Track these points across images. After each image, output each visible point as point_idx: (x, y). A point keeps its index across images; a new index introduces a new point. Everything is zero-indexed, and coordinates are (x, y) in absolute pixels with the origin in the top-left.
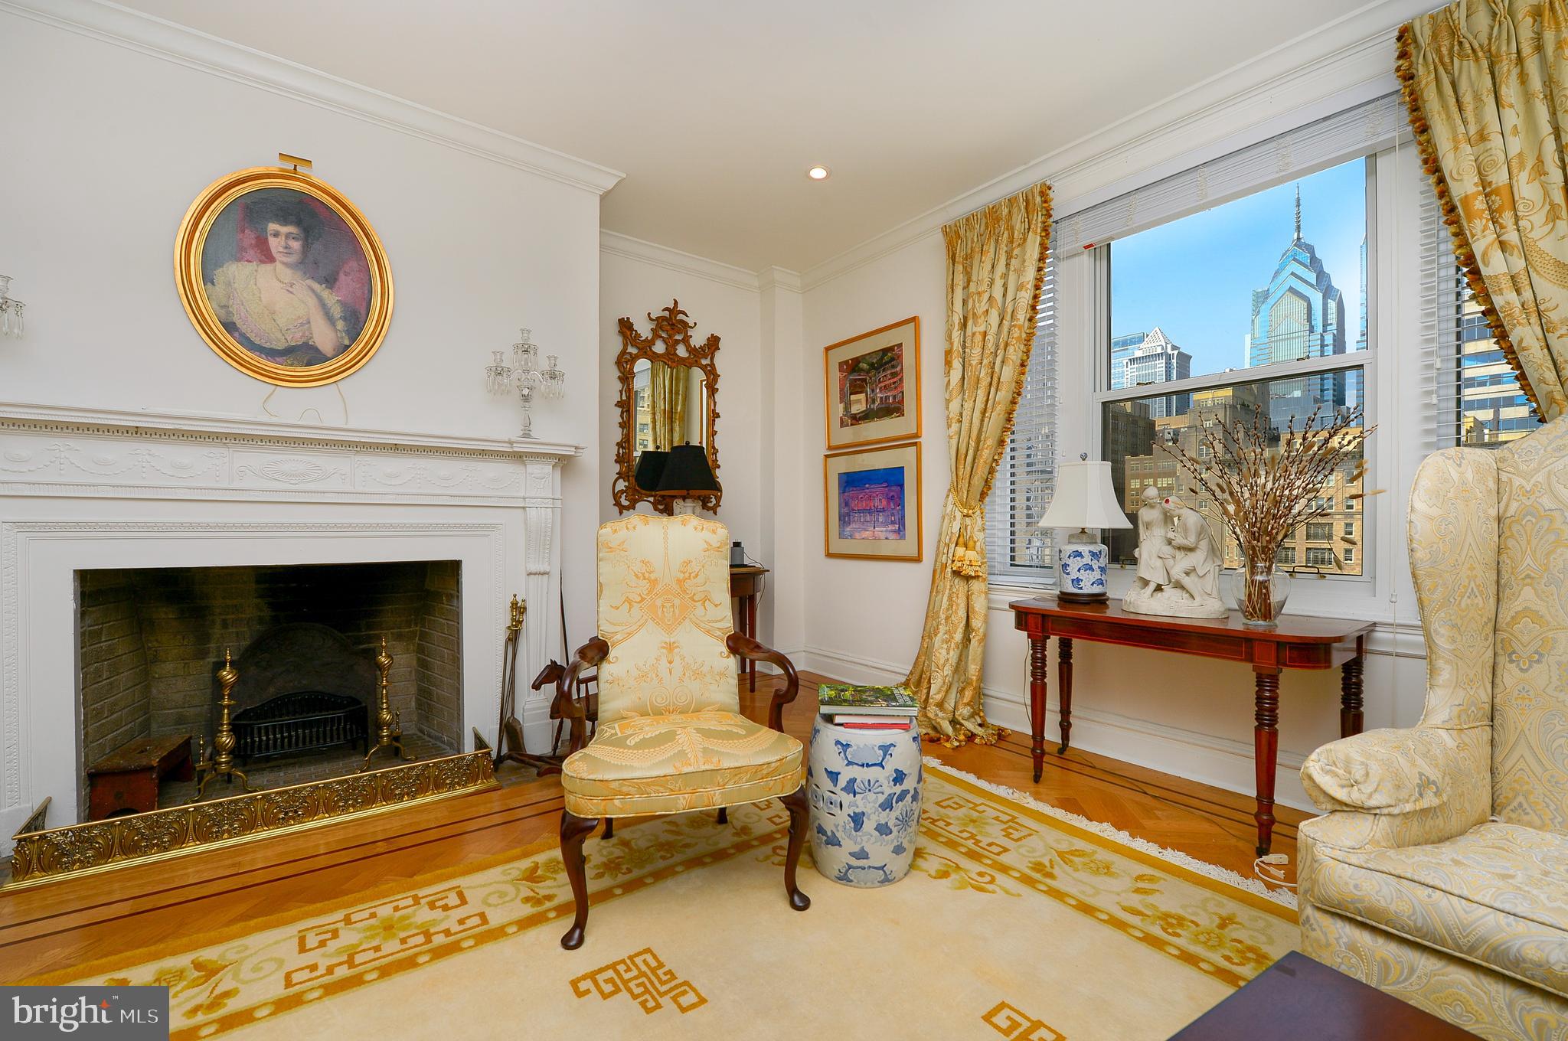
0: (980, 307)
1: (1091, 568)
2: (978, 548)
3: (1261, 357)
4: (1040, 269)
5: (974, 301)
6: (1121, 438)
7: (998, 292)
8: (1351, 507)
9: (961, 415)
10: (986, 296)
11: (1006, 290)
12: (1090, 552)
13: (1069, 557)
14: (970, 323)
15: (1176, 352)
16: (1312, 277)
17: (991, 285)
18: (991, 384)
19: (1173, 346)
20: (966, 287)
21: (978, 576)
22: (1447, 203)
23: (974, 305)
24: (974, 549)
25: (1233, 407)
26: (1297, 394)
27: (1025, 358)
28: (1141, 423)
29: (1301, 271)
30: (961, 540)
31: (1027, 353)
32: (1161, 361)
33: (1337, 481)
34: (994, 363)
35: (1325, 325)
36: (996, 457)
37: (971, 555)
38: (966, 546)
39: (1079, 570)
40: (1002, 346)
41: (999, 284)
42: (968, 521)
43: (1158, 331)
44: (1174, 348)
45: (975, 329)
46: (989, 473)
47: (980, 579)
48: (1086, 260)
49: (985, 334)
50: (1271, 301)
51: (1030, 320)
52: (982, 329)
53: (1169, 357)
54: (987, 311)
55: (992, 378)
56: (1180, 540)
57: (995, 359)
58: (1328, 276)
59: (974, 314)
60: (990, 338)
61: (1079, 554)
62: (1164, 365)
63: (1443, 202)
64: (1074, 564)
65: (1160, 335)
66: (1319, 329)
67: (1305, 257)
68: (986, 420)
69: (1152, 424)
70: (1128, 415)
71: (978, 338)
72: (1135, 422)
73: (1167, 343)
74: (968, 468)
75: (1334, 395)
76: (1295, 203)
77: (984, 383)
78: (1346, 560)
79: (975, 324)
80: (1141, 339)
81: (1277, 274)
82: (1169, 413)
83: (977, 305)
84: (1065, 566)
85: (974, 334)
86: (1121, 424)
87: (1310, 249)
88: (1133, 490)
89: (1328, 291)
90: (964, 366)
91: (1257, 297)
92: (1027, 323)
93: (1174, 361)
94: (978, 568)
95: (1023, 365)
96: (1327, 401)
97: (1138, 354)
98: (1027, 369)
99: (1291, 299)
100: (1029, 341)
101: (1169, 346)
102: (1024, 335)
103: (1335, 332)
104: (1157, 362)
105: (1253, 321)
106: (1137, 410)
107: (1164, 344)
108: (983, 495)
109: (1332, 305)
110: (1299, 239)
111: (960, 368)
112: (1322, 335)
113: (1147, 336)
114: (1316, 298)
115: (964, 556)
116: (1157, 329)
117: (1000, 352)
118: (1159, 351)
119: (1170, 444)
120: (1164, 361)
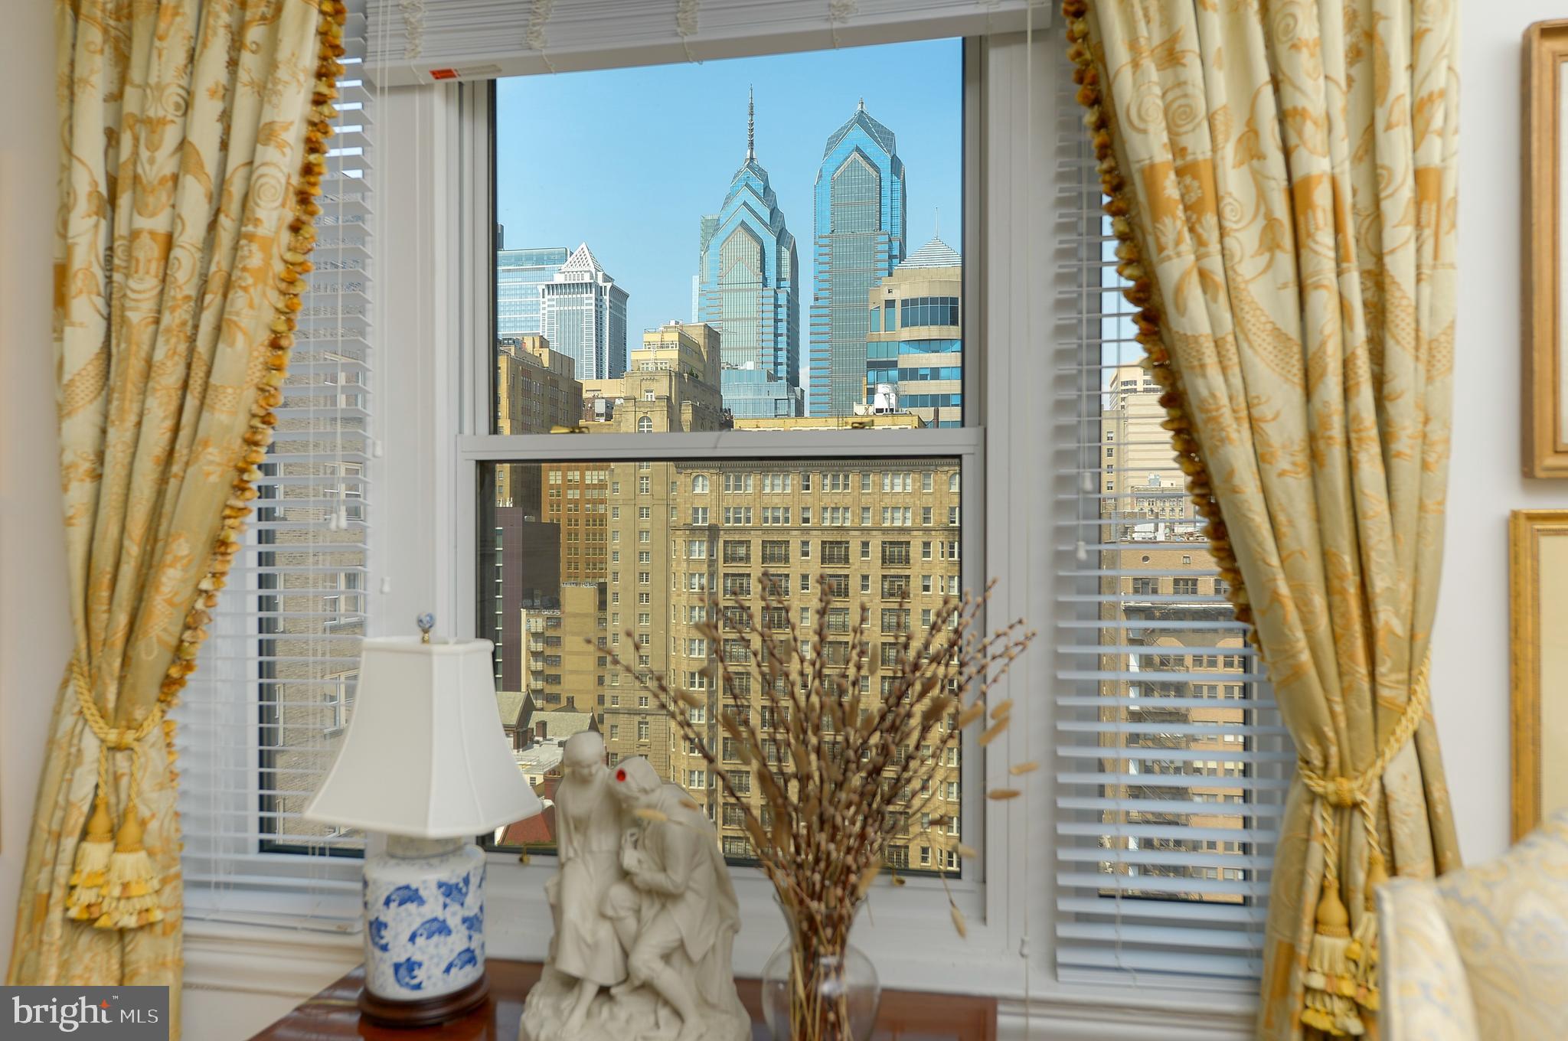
0: (152, 161)
1: (443, 929)
2: (152, 839)
3: (711, 310)
4: (319, 100)
5: (136, 140)
6: (536, 406)
7: (205, 134)
8: (806, 520)
9: (100, 457)
10: (170, 137)
11: (227, 130)
12: (440, 885)
13: (387, 902)
14: (124, 200)
15: (609, 285)
16: (765, 213)
17: (187, 106)
18: (185, 386)
19: (604, 275)
20: (116, 97)
21: (151, 925)
22: (1110, 171)
23: (136, 153)
24: (140, 844)
25: (679, 375)
26: (750, 365)
27: (282, 327)
28: (563, 386)
29: (754, 202)
30: (101, 822)
31: (288, 313)
32: (589, 295)
33: (793, 485)
34: (196, 327)
35: (779, 280)
36: (206, 585)
37: (131, 864)
38: (114, 834)
39: (412, 938)
40: (216, 284)
41: (206, 110)
42: (121, 759)
43: (586, 249)
44: (607, 278)
45: (142, 223)
46: (187, 627)
47: (158, 929)
48: (439, 107)
49: (169, 243)
50: (722, 234)
51: (296, 228)
52: (159, 223)
53: (600, 291)
54: (175, 178)
55: (189, 366)
56: (648, 874)
57: (197, 315)
58: (782, 216)
59: (136, 179)
60: (186, 258)
61: (409, 896)
62: (593, 301)
63: (1105, 165)
64: (402, 922)
65: (588, 255)
66: (772, 283)
67: (757, 183)
68: (173, 483)
69: (579, 388)
70: (544, 371)
71: (148, 252)
72: (554, 383)
73: (597, 270)
74: (122, 619)
75: (788, 372)
76: (748, 111)
77: (169, 377)
78: (803, 589)
79: (137, 207)
80: (563, 257)
81: (728, 199)
82: (599, 376)
83: (144, 154)
84: (377, 927)
85: (134, 235)
86: (536, 384)
87: (763, 175)
88: (552, 487)
89: (782, 236)
90: (109, 319)
91: (707, 226)
92: (286, 237)
93: (607, 298)
94: (148, 902)
95: (275, 345)
96: (781, 378)
97: (559, 279)
98: (288, 357)
99: (742, 236)
100: (292, 283)
101: (600, 275)
102: (279, 267)
103: (789, 290)
104: (585, 295)
105: (701, 258)
106: (558, 365)
107: (593, 271)
108: (170, 685)
109: (786, 254)
110: (752, 159)
111: (98, 327)
112: (775, 292)
113: (572, 253)
114: (770, 241)
115: (108, 868)
116: (583, 245)
117: (212, 299)
118: (587, 279)
119: (602, 420)
120: (593, 295)
